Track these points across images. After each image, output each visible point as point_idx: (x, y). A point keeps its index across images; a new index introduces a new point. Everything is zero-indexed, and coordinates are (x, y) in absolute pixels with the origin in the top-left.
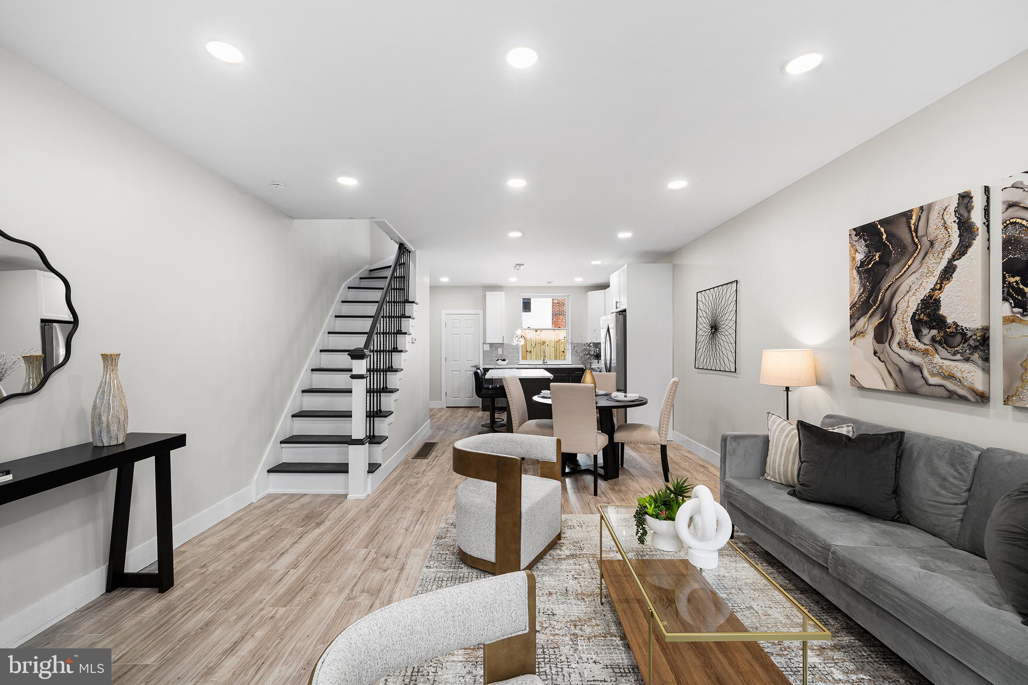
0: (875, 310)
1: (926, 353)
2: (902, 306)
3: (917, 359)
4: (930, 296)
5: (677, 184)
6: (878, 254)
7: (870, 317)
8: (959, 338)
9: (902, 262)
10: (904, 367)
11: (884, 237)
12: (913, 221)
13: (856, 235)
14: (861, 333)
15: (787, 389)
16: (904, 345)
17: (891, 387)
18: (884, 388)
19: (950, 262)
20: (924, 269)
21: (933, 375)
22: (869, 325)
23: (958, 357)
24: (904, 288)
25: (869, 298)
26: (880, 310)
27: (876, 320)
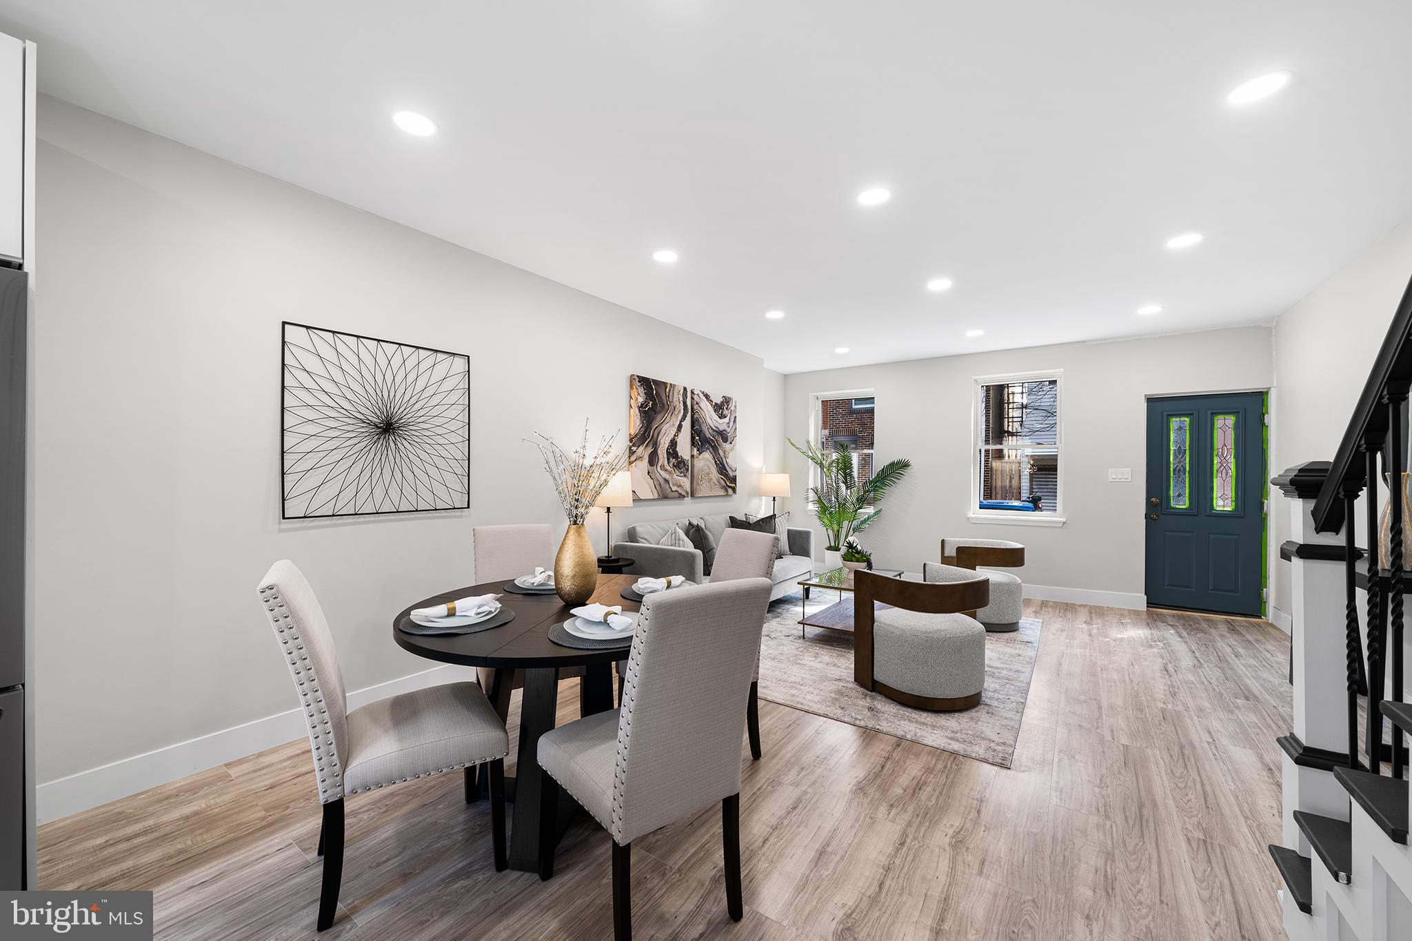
0: (649, 442)
1: (670, 473)
2: (662, 441)
3: (667, 476)
4: (674, 439)
5: (666, 257)
6: (651, 403)
7: (646, 446)
8: (682, 464)
9: (663, 414)
10: (662, 481)
11: (654, 392)
12: (667, 391)
13: (639, 382)
14: (640, 458)
15: (608, 509)
16: (663, 467)
17: (656, 496)
18: (653, 498)
19: (681, 422)
20: (671, 423)
21: (674, 485)
22: (643, 451)
23: (682, 475)
24: (663, 431)
25: (645, 432)
26: (652, 442)
27: (650, 450)
